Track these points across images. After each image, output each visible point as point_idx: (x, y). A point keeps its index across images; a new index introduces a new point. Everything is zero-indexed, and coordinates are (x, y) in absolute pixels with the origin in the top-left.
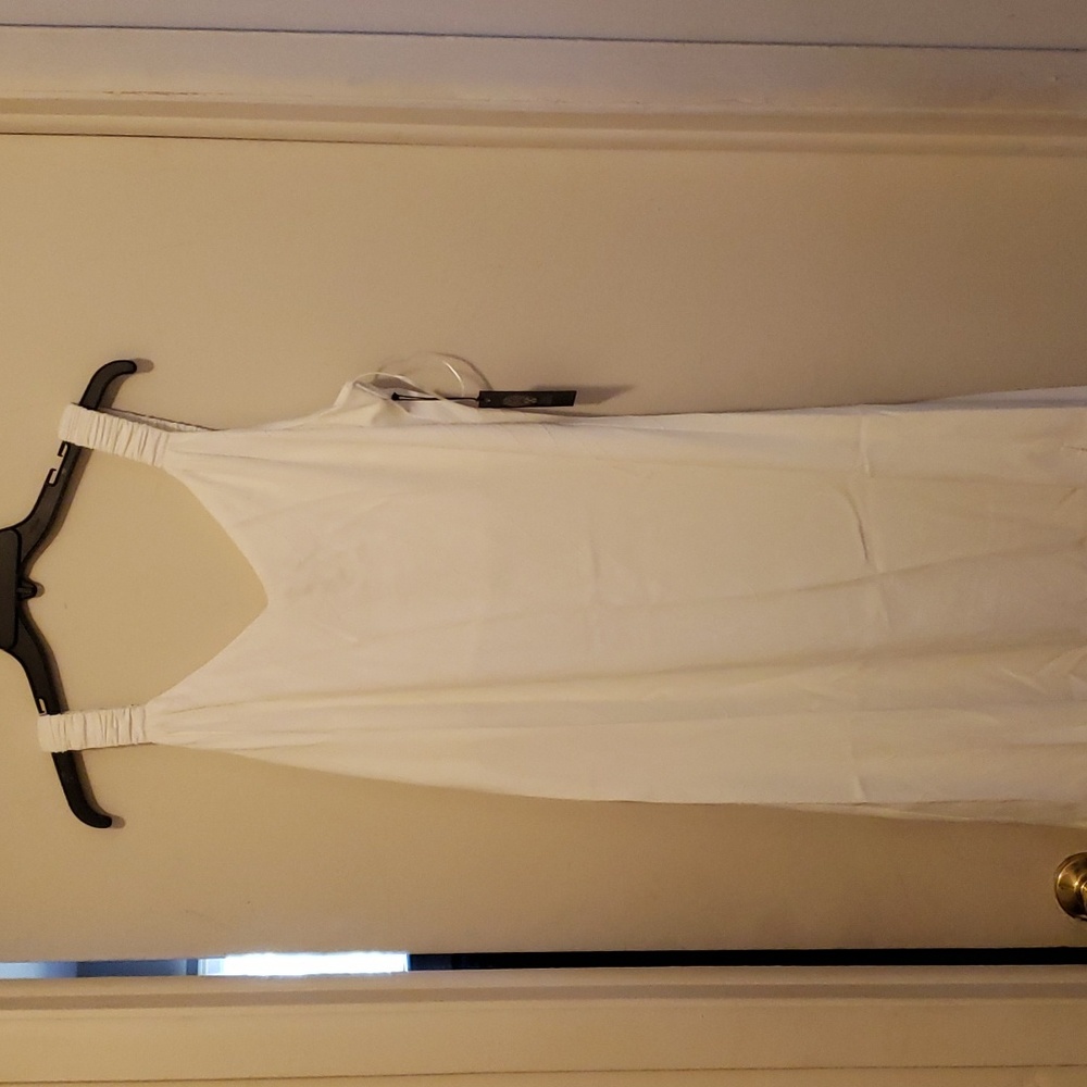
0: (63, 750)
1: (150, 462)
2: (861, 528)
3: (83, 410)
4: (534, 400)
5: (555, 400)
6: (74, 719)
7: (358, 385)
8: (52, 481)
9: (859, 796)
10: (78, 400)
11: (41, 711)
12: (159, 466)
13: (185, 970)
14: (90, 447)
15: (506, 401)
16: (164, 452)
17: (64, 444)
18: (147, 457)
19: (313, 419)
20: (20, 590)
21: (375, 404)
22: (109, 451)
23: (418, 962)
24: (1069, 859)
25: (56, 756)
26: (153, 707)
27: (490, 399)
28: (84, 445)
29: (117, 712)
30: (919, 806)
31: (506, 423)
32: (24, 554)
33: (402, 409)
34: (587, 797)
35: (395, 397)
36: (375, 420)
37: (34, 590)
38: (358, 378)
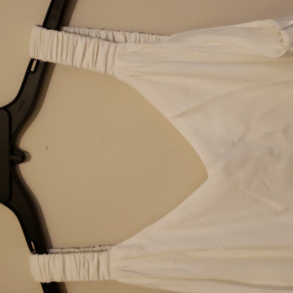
0: (48, 281)
1: (103, 70)
3: (44, 30)
6: (56, 259)
8: (32, 69)
10: (42, 24)
11: (31, 250)
12: (111, 74)
14: (54, 61)
16: (113, 63)
17: (32, 61)
18: (100, 67)
20: (13, 158)
22: (69, 63)
25: (45, 286)
26: (115, 252)
28: (49, 60)
29: (88, 256)
32: (14, 129)
37: (24, 157)
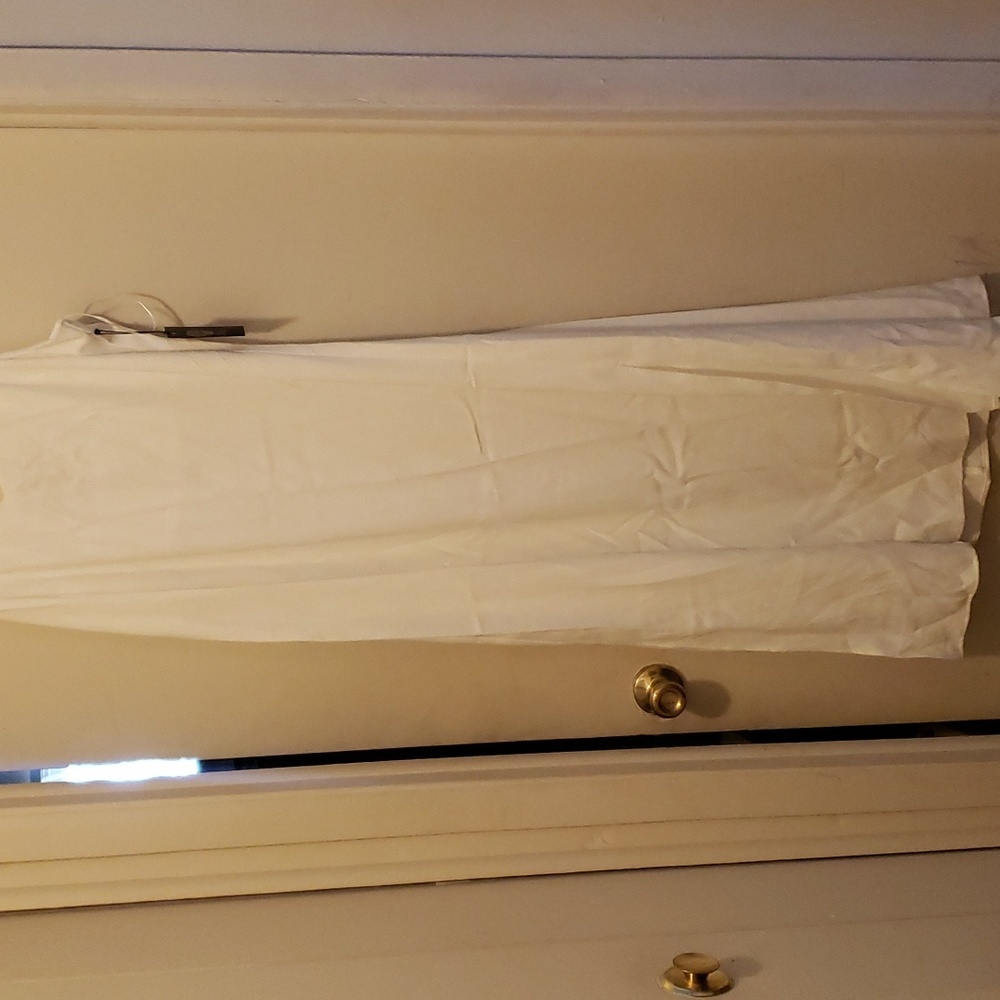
2: (476, 426)
4: (212, 333)
5: (228, 332)
7: (66, 323)
9: (478, 631)
13: (29, 780)
15: (189, 333)
19: (30, 351)
21: (80, 339)
23: (209, 765)
24: (643, 671)
27: (174, 333)
30: (523, 635)
31: (190, 351)
33: (106, 341)
34: (269, 639)
35: (97, 332)
36: (83, 349)
38: (67, 317)
